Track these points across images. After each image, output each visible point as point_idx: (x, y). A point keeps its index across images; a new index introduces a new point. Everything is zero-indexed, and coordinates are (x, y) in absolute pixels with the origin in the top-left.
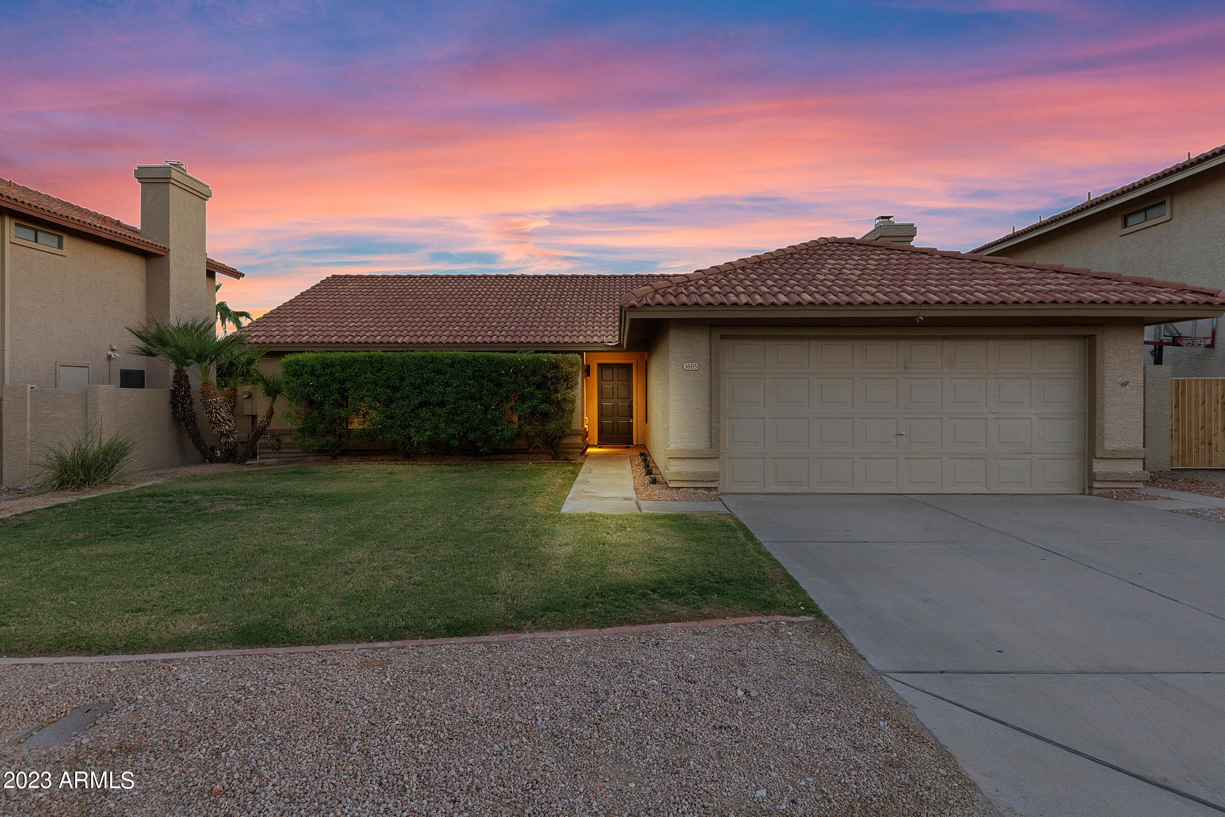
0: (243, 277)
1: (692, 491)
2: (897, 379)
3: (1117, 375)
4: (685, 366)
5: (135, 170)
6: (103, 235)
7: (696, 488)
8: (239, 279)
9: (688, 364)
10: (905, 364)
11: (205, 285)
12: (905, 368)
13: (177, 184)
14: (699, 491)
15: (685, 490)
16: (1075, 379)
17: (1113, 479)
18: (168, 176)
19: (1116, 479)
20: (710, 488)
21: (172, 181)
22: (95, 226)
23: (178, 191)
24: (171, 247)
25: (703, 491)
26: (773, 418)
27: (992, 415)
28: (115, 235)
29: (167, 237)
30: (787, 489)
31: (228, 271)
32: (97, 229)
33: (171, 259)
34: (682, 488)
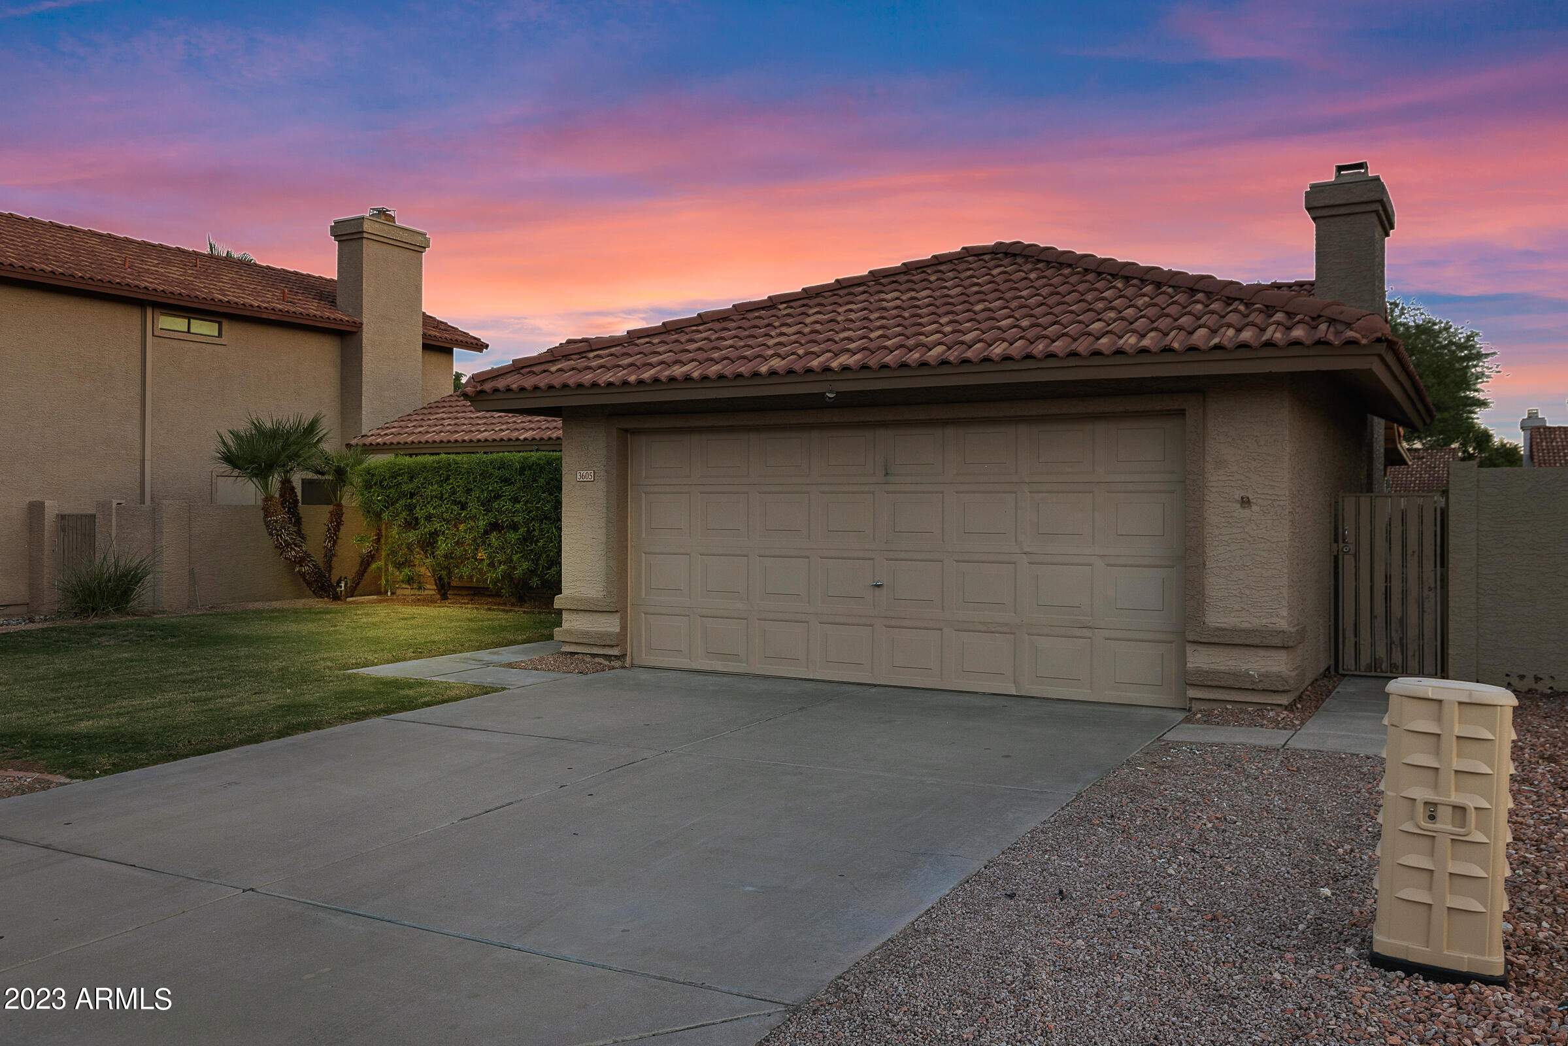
0: (487, 349)
1: (588, 659)
2: (873, 493)
3: (1233, 484)
4: (578, 474)
5: (331, 227)
6: (264, 316)
7: (594, 656)
8: (481, 352)
9: (582, 472)
10: (886, 469)
11: (420, 365)
12: (887, 474)
13: (374, 237)
14: (597, 660)
15: (580, 657)
16: (1173, 492)
17: (1217, 683)
18: (360, 230)
19: (1223, 684)
20: (611, 656)
21: (365, 235)
22: (252, 306)
23: (377, 246)
24: (365, 321)
25: (601, 660)
26: (701, 555)
27: (1024, 555)
28: (280, 313)
29: (359, 308)
30: (719, 666)
31: (461, 343)
32: (255, 309)
33: (364, 335)
34: (578, 653)
